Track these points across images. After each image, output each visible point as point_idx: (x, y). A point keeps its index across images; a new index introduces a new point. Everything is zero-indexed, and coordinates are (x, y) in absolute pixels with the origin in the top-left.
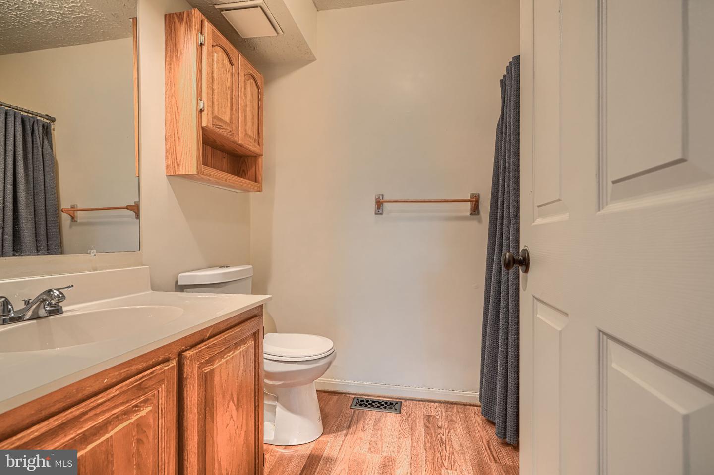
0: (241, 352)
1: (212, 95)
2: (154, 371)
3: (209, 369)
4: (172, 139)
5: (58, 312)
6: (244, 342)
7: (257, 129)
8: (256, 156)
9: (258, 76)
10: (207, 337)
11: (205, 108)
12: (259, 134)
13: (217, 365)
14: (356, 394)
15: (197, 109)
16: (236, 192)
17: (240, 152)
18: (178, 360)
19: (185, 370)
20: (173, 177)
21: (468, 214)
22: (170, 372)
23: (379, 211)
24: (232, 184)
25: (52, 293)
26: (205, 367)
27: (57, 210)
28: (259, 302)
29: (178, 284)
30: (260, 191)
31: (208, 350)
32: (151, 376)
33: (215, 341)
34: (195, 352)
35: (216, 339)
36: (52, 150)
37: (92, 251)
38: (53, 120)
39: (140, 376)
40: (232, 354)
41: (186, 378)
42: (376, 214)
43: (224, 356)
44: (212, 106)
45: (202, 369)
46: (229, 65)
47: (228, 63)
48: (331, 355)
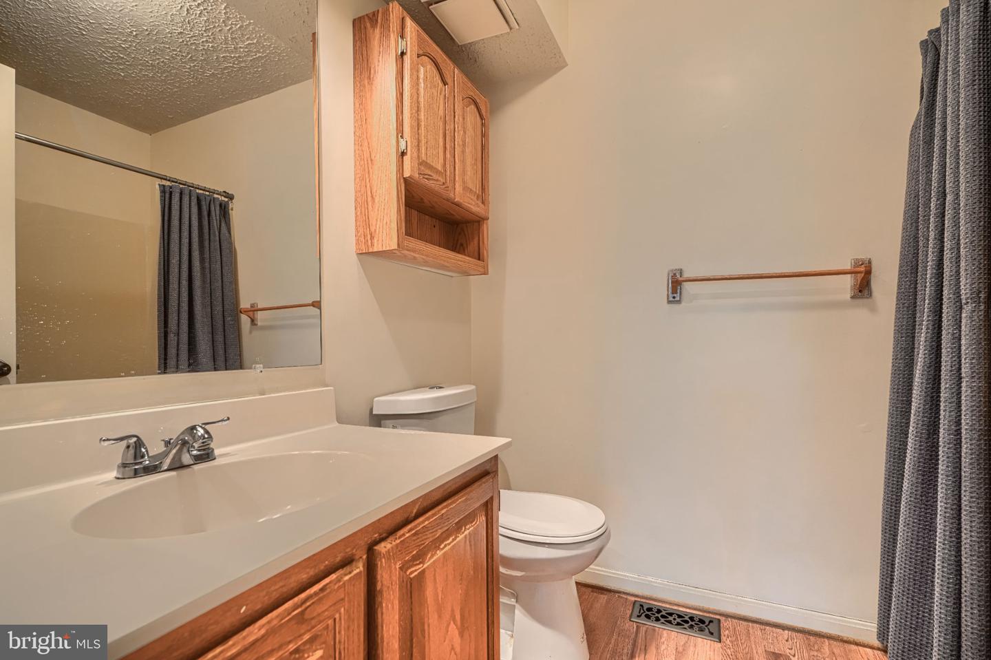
0: (465, 537)
1: (418, 129)
2: (327, 584)
3: (416, 571)
4: (364, 201)
5: (208, 457)
6: (470, 518)
7: (480, 179)
8: (479, 222)
9: (481, 100)
10: (413, 515)
11: (409, 149)
12: (484, 188)
13: (428, 564)
14: (637, 596)
15: (398, 149)
16: (452, 277)
17: (458, 217)
18: (368, 557)
19: (379, 577)
20: (367, 255)
21: (848, 296)
22: (354, 585)
23: (674, 297)
24: (446, 264)
25: (195, 431)
26: (412, 566)
27: (236, 311)
28: (493, 450)
29: (374, 413)
30: (485, 273)
31: (415, 538)
32: (321, 595)
33: (427, 523)
34: (394, 543)
35: (428, 519)
36: (230, 234)
37: (258, 366)
38: (231, 197)
39: (303, 596)
40: (453, 540)
41: (379, 591)
42: (669, 302)
43: (440, 545)
44: (418, 145)
45: (405, 572)
46: (441, 84)
47: (440, 82)
48: (603, 536)
